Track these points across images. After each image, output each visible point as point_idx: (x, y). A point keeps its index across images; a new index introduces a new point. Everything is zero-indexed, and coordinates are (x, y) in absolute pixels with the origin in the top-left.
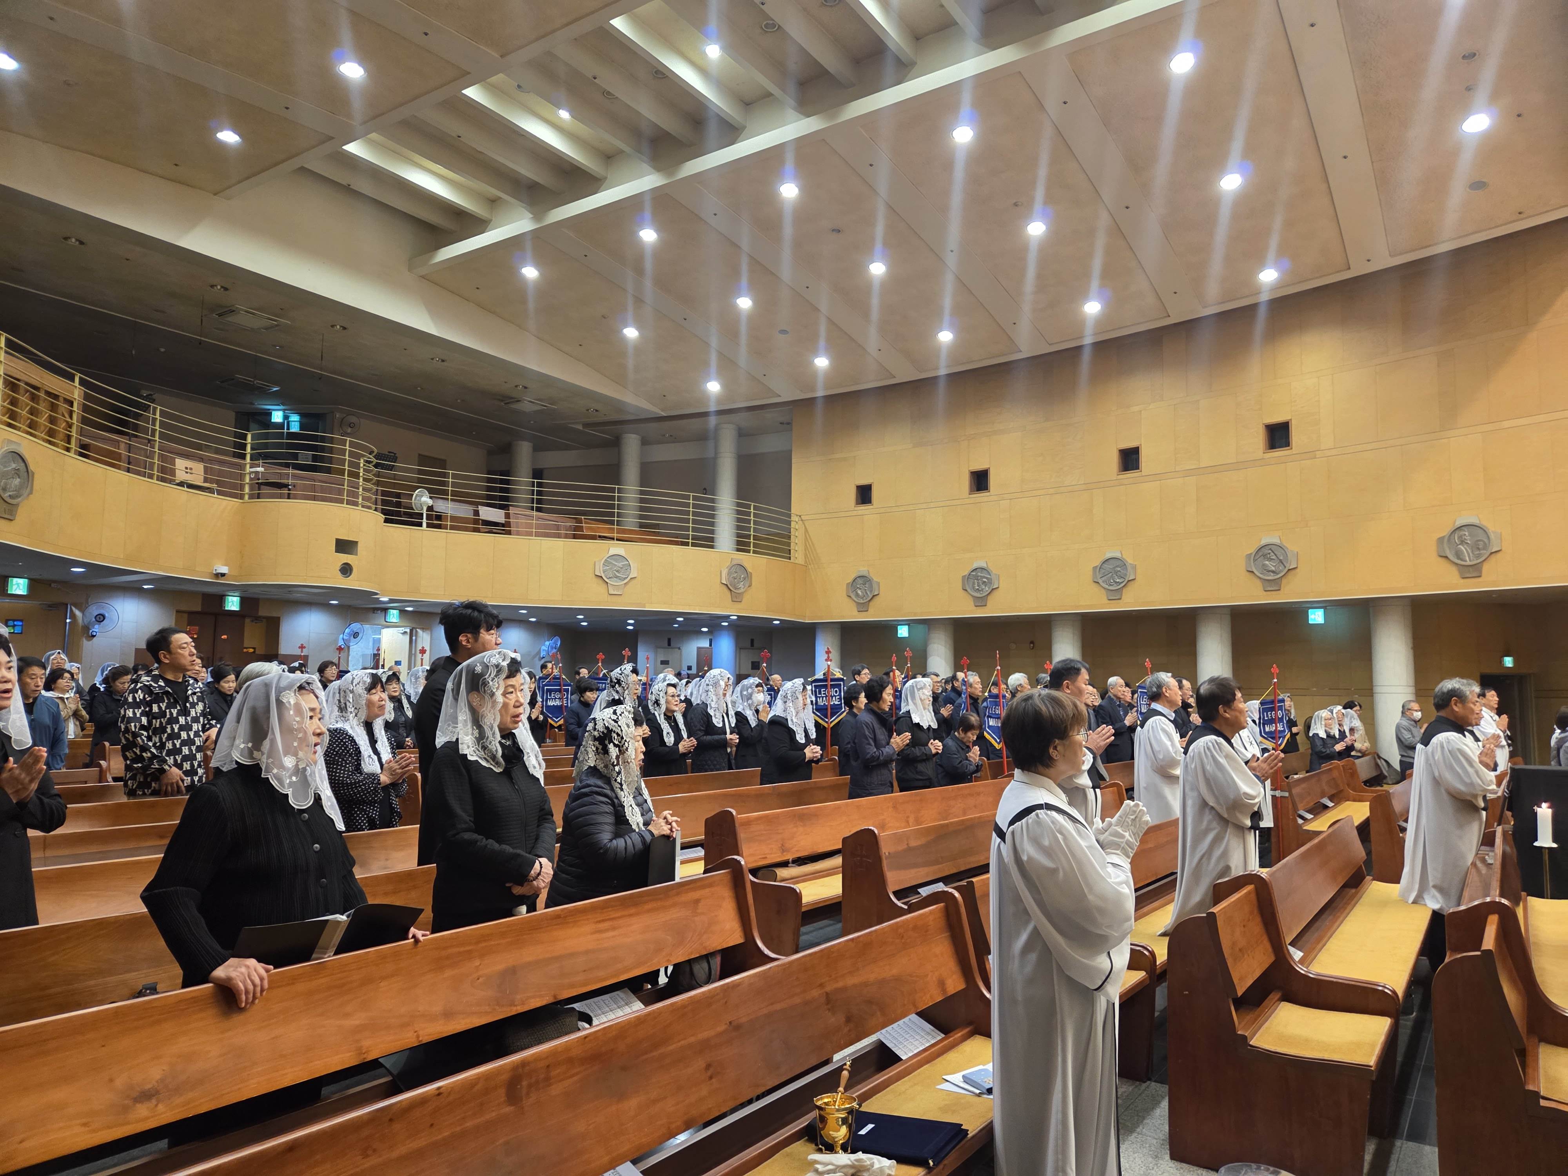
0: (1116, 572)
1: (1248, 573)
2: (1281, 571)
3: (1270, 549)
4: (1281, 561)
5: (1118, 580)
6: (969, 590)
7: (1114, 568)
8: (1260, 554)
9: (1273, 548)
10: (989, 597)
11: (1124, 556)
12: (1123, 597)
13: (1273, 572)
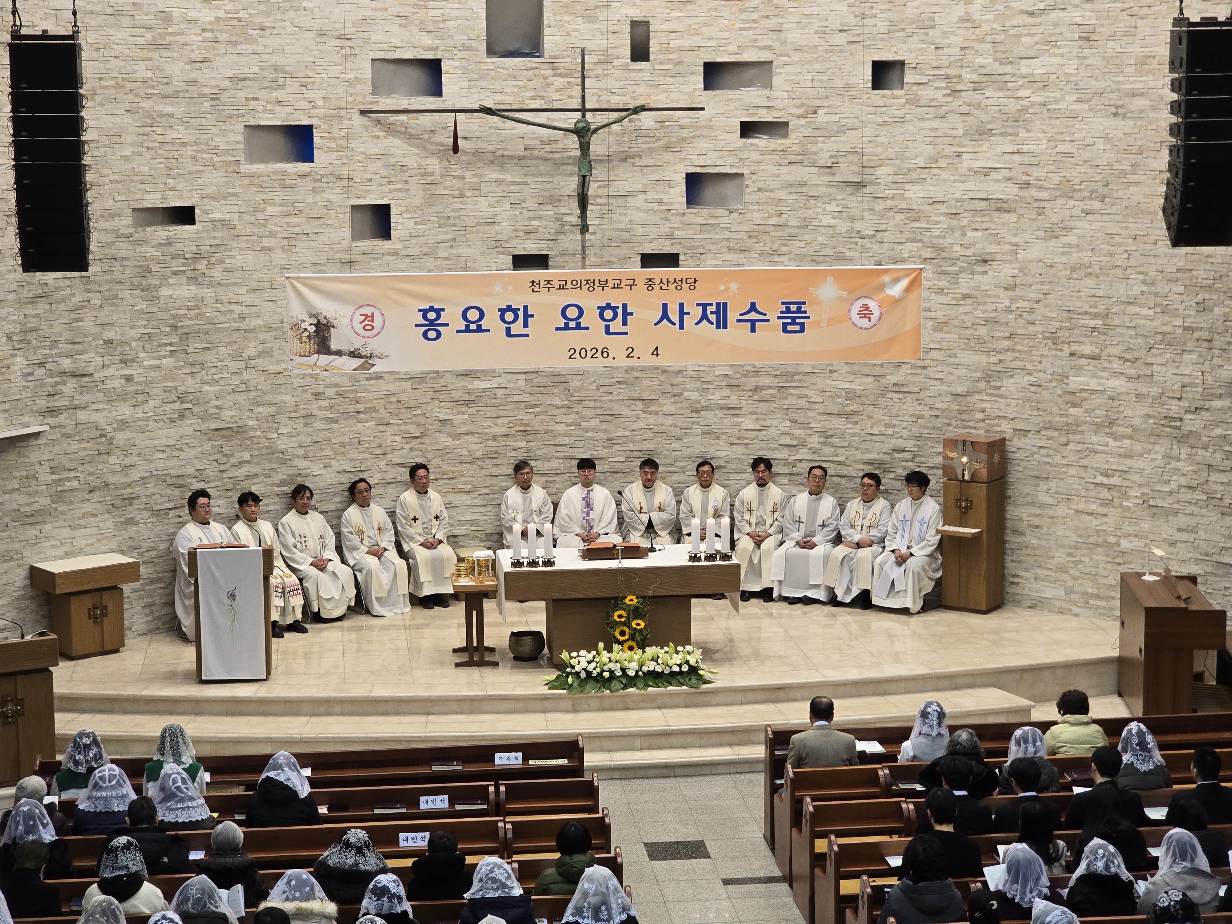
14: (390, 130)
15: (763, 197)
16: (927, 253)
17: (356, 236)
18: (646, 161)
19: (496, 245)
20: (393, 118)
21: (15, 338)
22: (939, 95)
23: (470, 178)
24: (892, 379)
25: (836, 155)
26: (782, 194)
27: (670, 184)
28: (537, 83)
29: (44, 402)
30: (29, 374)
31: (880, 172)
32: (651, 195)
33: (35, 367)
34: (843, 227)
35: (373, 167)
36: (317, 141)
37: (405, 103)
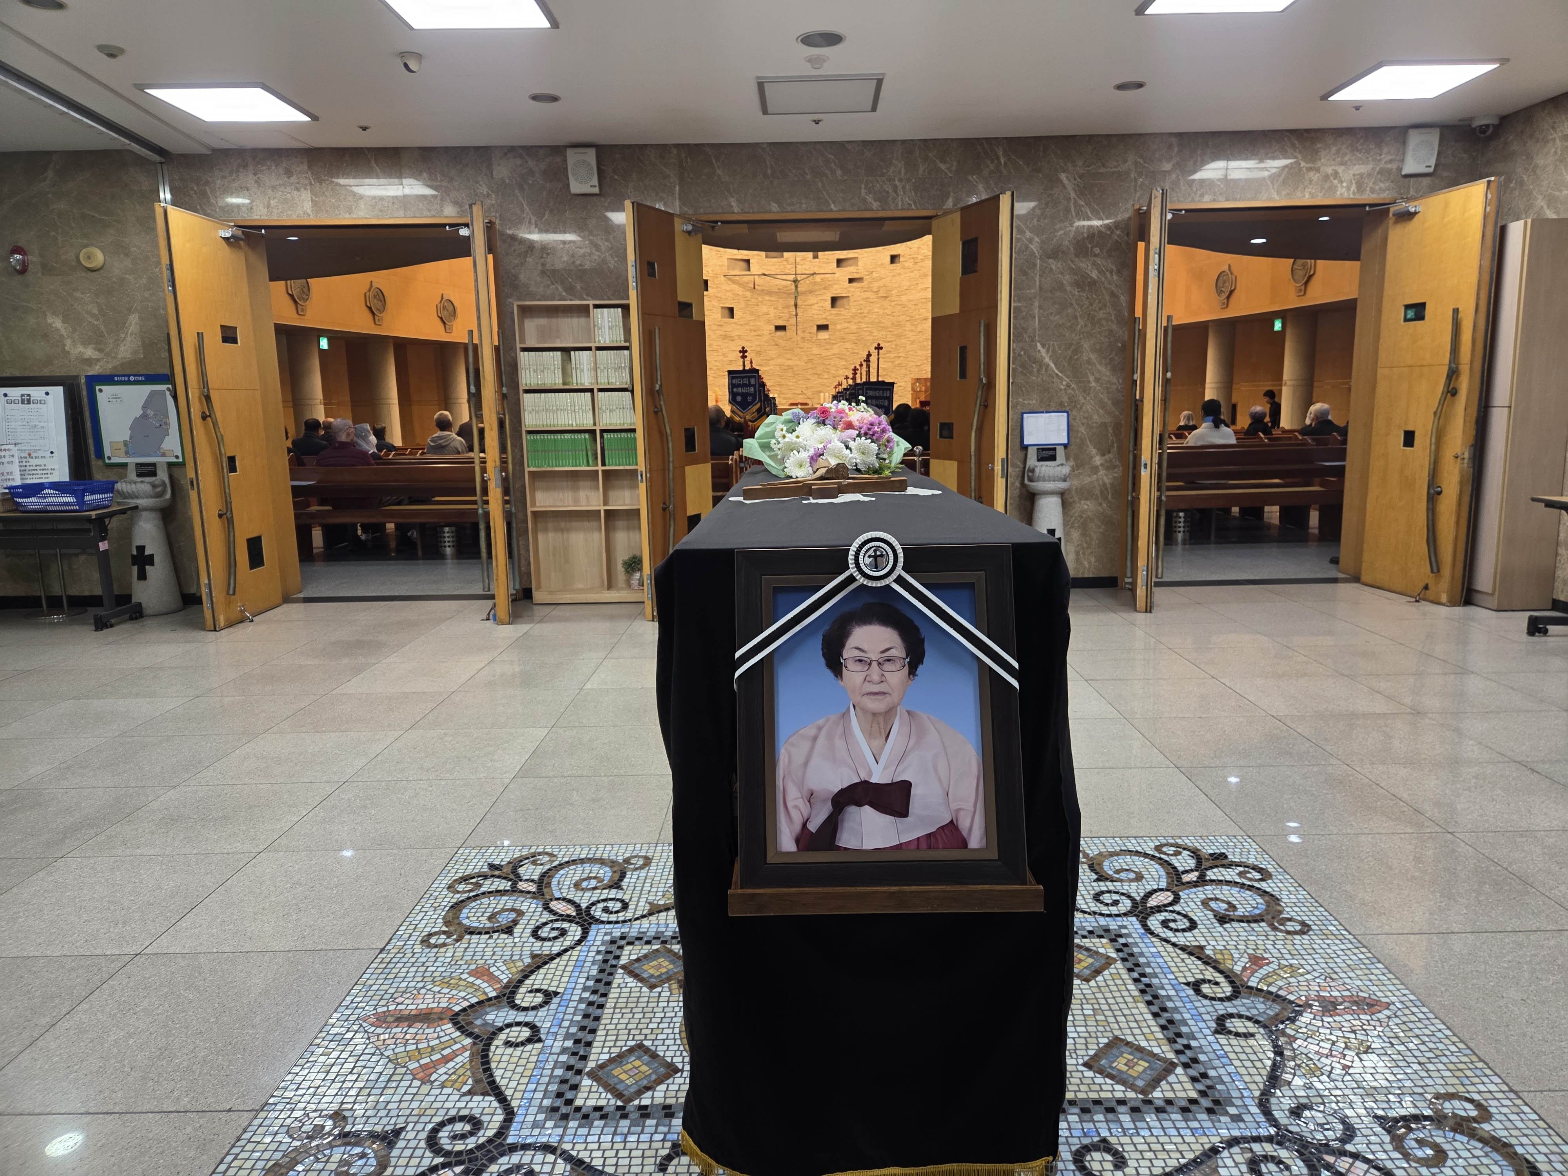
14: (734, 282)
15: (855, 303)
16: (908, 318)
17: (723, 317)
18: (818, 293)
19: (769, 322)
20: (734, 278)
22: (911, 265)
23: (760, 299)
24: (897, 362)
25: (879, 287)
26: (862, 302)
27: (825, 300)
28: (782, 267)
31: (893, 292)
32: (820, 305)
34: (881, 312)
35: (729, 294)
36: (709, 284)
37: (738, 273)
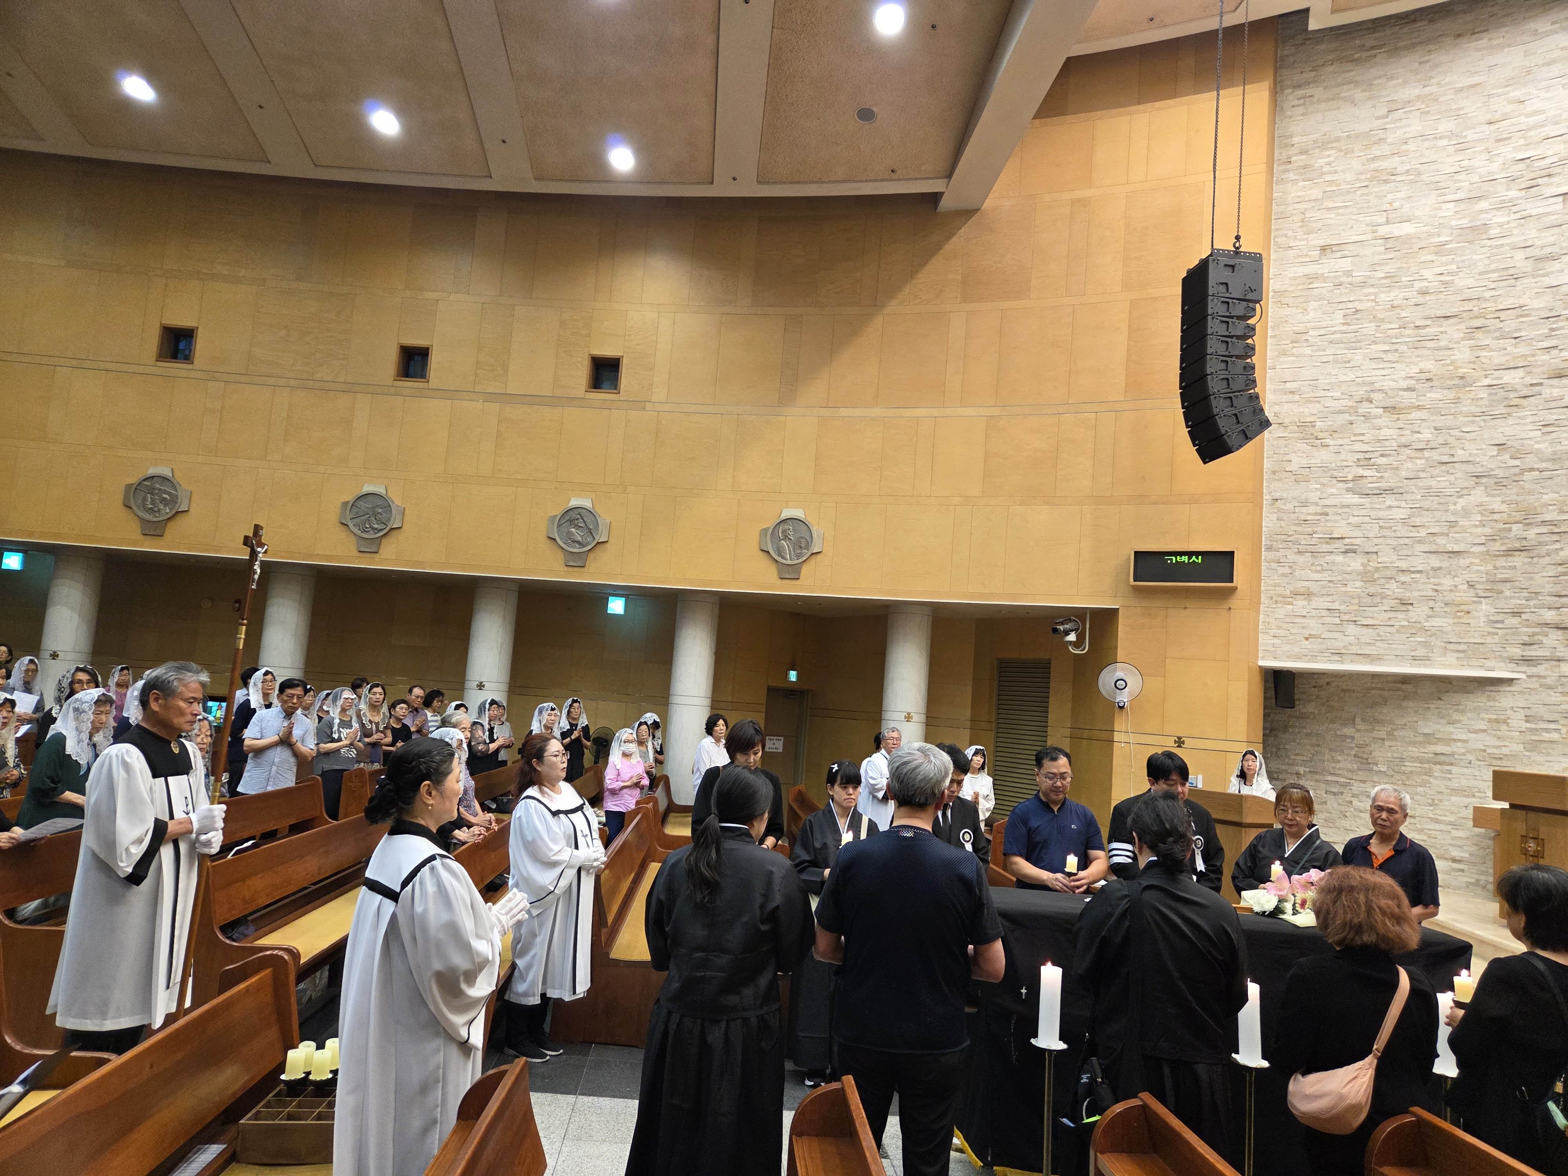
0: (375, 515)
1: (549, 541)
2: (588, 544)
3: (579, 514)
4: (590, 530)
5: (376, 526)
6: (135, 508)
7: (373, 508)
8: (567, 519)
9: (583, 512)
10: (170, 525)
11: (389, 494)
12: (381, 551)
13: (578, 542)
21: (1478, 586)
29: (1518, 650)
30: (1497, 622)
33: (1507, 616)
